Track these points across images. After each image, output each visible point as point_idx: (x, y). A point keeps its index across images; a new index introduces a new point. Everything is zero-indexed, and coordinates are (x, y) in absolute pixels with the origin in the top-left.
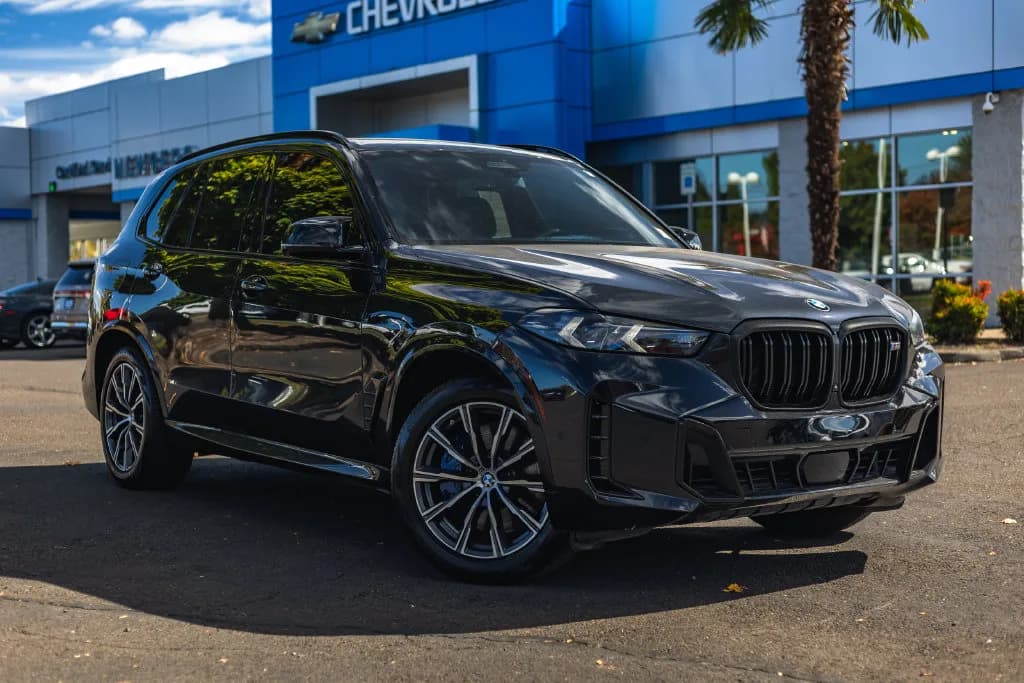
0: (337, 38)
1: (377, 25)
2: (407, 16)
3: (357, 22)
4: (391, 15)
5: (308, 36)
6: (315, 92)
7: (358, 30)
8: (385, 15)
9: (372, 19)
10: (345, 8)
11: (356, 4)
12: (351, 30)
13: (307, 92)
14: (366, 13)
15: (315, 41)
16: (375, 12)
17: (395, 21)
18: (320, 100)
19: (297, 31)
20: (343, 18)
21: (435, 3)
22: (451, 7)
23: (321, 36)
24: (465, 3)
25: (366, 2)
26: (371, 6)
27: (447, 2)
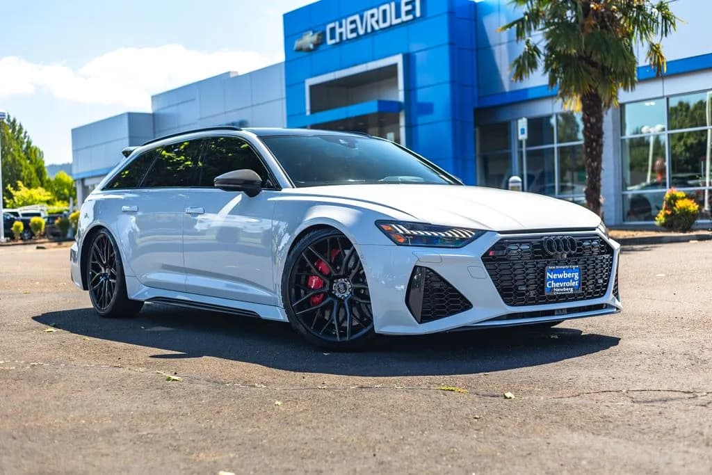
0: (322, 47)
1: (344, 38)
2: (361, 32)
3: (333, 37)
4: (353, 31)
5: (304, 47)
6: (310, 82)
7: (333, 42)
8: (349, 32)
9: (341, 34)
10: (325, 28)
11: (331, 25)
12: (330, 42)
13: (304, 82)
14: (338, 31)
15: (309, 50)
16: (343, 30)
17: (354, 35)
18: (312, 87)
19: (298, 44)
20: (324, 33)
21: (377, 22)
22: (387, 24)
23: (311, 46)
24: (395, 22)
25: (337, 24)
26: (341, 26)
27: (385, 21)
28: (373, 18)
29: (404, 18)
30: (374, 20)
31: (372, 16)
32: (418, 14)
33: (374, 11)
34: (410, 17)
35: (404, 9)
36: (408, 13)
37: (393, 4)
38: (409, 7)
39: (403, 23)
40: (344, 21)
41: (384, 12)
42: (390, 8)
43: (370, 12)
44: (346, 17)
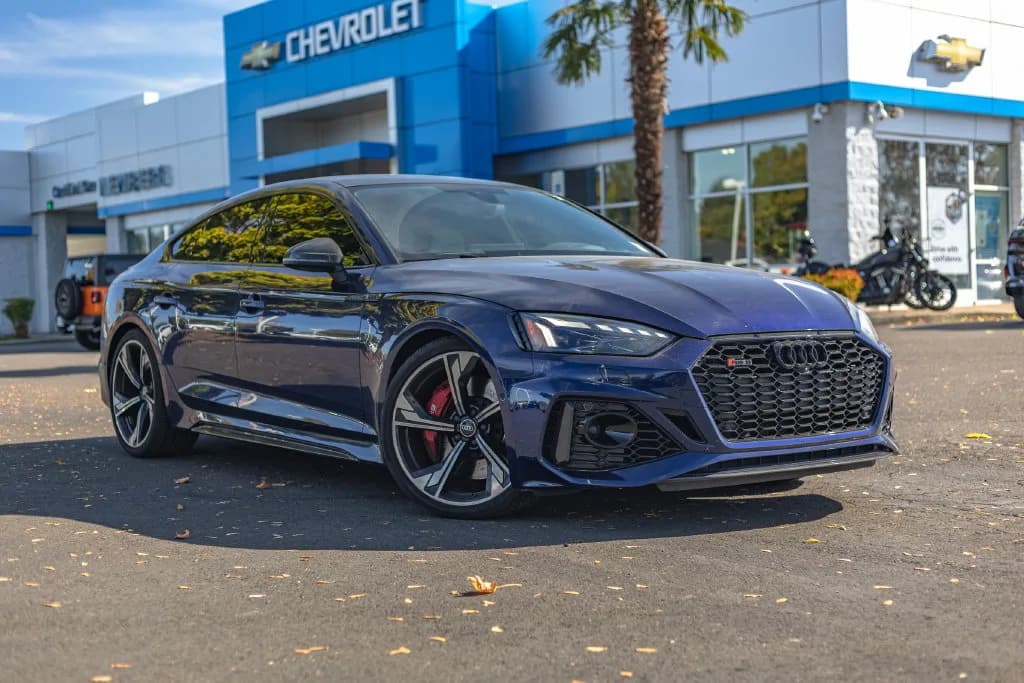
0: (280, 65)
1: (312, 53)
2: (336, 45)
3: (295, 51)
5: (254, 64)
6: (263, 113)
7: (296, 58)
9: (307, 47)
10: (285, 37)
11: (293, 35)
12: (291, 58)
13: (254, 114)
14: (303, 43)
15: (261, 68)
16: (310, 41)
18: (266, 121)
19: (246, 59)
20: (283, 46)
21: (359, 32)
22: (372, 36)
23: (265, 63)
24: (384, 33)
25: (302, 33)
26: (307, 36)
27: (369, 31)
28: (354, 27)
29: (397, 28)
30: (354, 29)
31: (352, 23)
32: (416, 22)
33: (354, 16)
34: (405, 27)
35: (396, 15)
36: (401, 21)
37: (381, 8)
38: (404, 13)
39: (395, 35)
40: (311, 30)
41: (369, 18)
42: (377, 13)
43: (347, 19)
44: (314, 24)
